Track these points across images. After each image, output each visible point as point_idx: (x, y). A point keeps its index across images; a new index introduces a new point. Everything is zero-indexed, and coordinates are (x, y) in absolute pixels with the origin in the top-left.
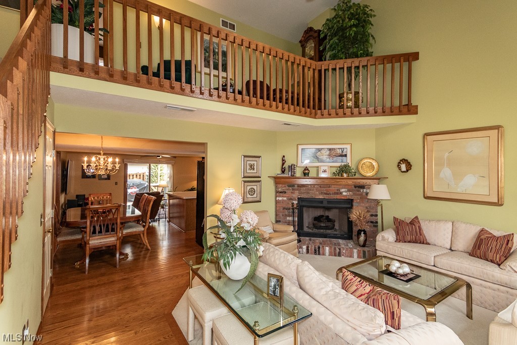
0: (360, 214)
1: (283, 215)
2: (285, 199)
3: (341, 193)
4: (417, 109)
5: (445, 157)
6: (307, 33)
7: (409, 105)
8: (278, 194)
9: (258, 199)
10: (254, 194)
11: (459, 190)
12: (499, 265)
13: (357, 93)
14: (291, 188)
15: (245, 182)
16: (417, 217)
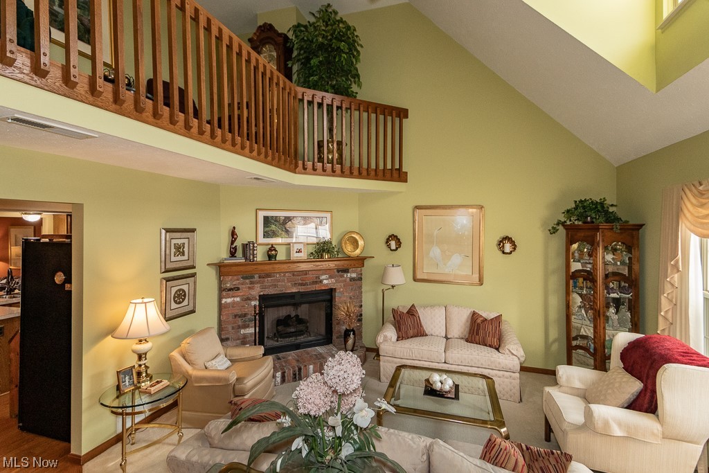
0: (348, 308)
1: (233, 328)
2: (238, 299)
3: (321, 282)
4: (407, 176)
5: (435, 233)
6: (263, 31)
7: (400, 170)
8: (224, 293)
9: (190, 308)
10: (184, 300)
11: (447, 271)
12: (497, 349)
13: (340, 143)
14: (247, 281)
15: (168, 280)
16: (413, 306)
